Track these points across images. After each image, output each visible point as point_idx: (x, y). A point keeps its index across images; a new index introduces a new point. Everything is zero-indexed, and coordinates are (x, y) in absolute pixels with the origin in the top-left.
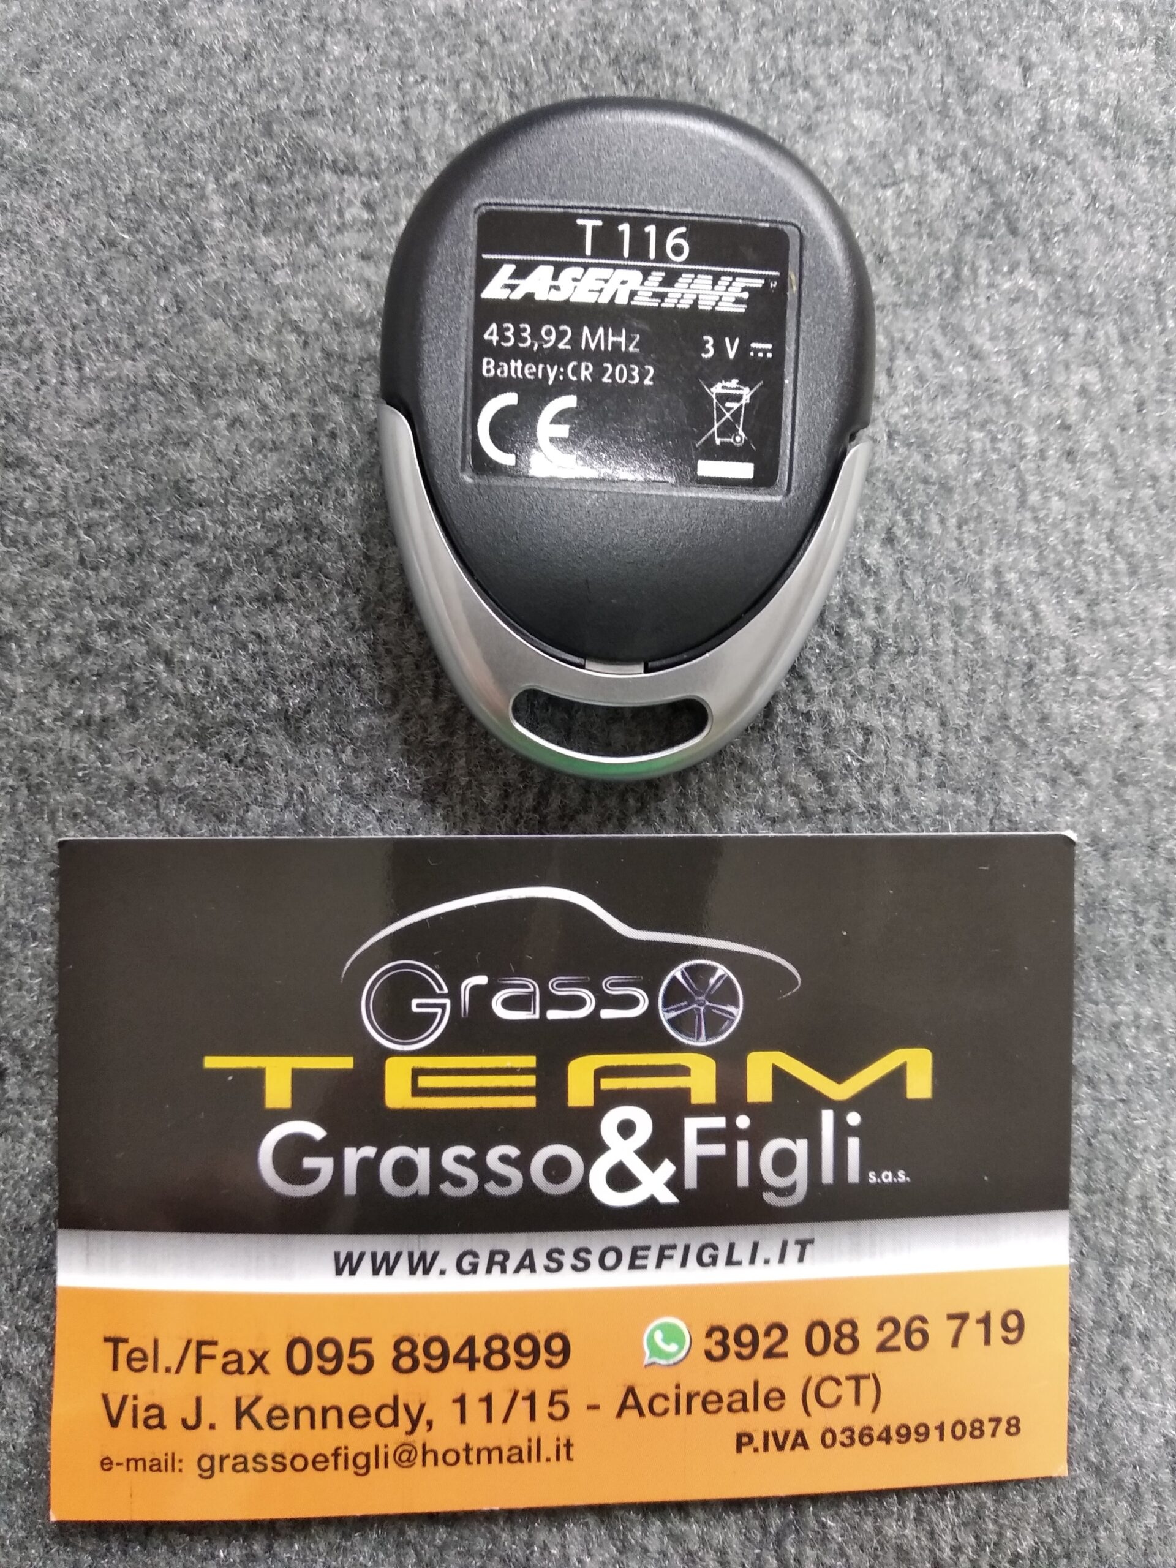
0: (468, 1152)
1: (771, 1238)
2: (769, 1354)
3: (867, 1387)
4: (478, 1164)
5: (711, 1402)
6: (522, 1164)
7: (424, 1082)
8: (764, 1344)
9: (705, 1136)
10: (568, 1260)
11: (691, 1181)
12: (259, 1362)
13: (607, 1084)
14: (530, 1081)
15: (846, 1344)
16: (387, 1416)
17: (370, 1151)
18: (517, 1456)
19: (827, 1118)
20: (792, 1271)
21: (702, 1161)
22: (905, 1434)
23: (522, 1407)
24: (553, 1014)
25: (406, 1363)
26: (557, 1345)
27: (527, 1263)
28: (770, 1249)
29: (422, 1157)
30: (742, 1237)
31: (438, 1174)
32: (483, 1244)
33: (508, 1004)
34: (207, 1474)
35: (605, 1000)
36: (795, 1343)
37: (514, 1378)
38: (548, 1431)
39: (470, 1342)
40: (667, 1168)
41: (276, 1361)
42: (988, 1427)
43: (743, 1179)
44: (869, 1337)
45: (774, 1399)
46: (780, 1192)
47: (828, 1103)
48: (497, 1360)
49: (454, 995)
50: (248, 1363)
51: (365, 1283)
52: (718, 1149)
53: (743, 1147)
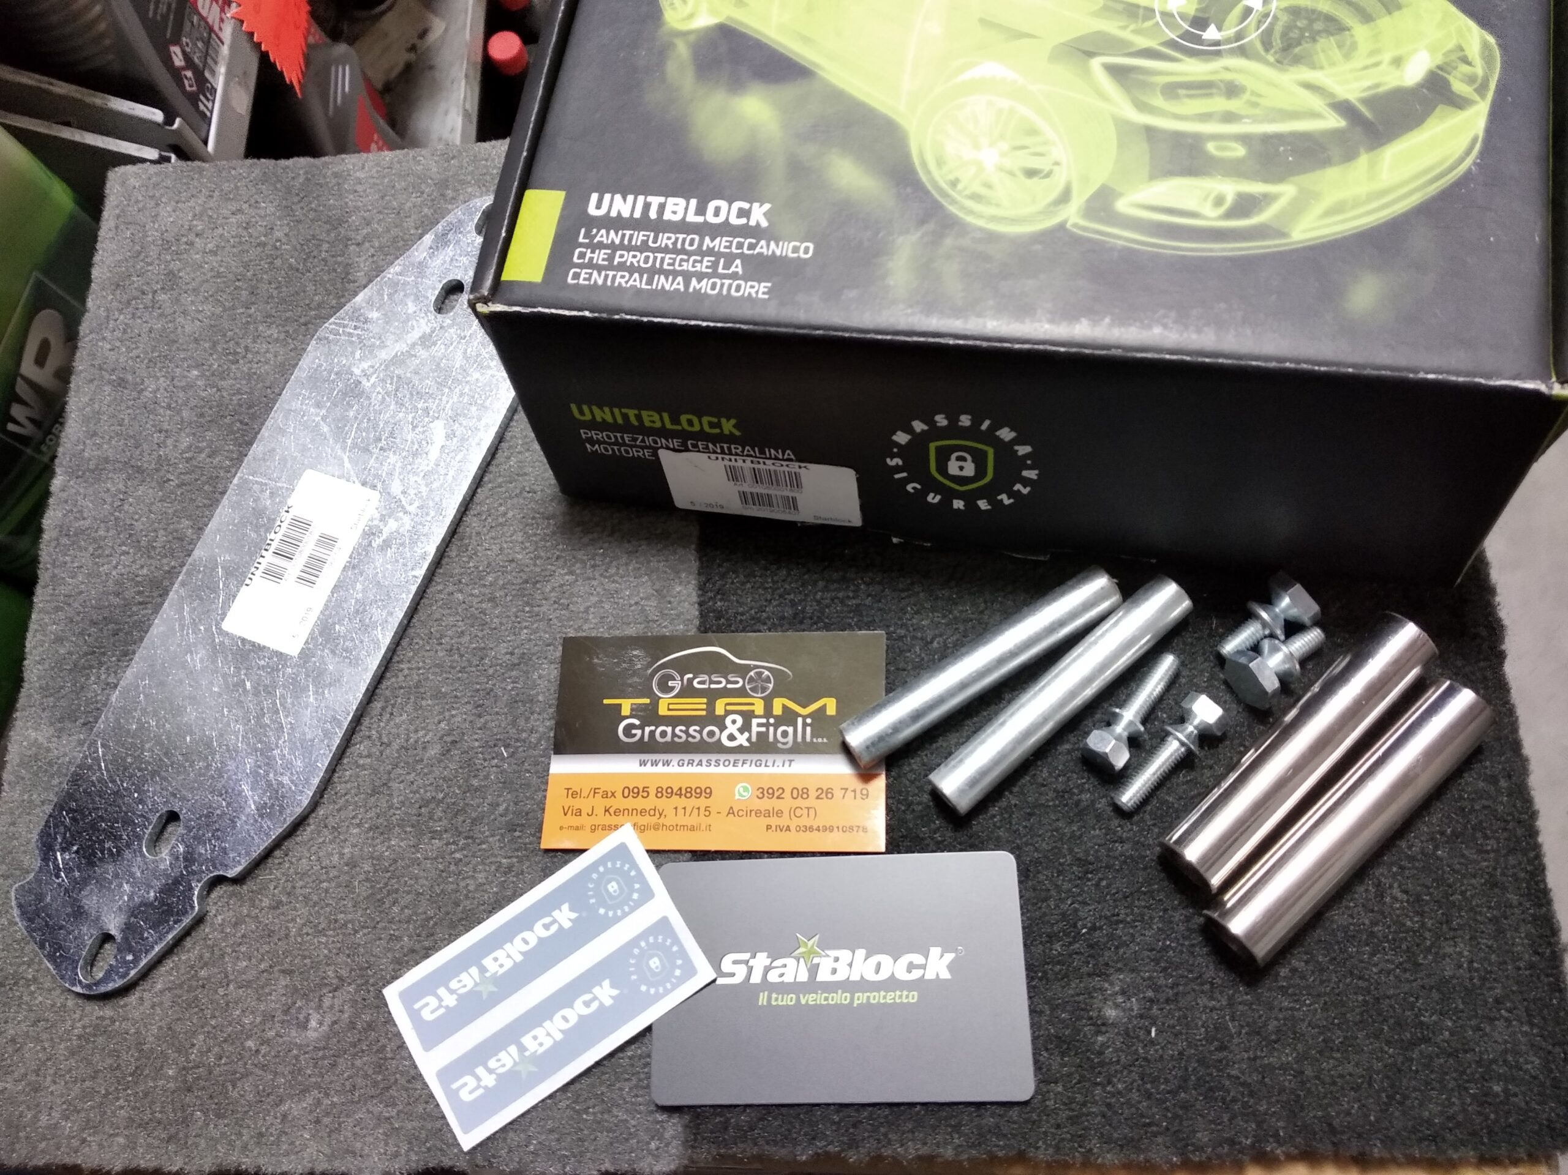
0: (683, 728)
1: (779, 759)
2: (778, 798)
3: (812, 812)
4: (686, 732)
5: (758, 813)
6: (700, 732)
7: (671, 707)
8: (776, 794)
9: (759, 725)
10: (713, 763)
11: (754, 739)
12: (613, 794)
13: (729, 708)
14: (704, 706)
15: (805, 796)
16: (652, 813)
17: (653, 728)
18: (692, 829)
19: (800, 720)
20: (786, 770)
21: (759, 733)
22: (825, 829)
23: (695, 811)
24: (713, 686)
25: (659, 795)
26: (708, 791)
27: (700, 763)
28: (779, 762)
29: (669, 729)
30: (770, 758)
31: (674, 735)
32: (687, 757)
33: (699, 683)
34: (593, 831)
35: (729, 682)
36: (787, 795)
37: (693, 802)
38: (704, 821)
39: (680, 789)
40: (746, 735)
41: (619, 794)
42: (855, 829)
43: (771, 739)
44: (813, 794)
45: (779, 814)
46: (784, 744)
47: (800, 716)
48: (688, 795)
49: (682, 680)
50: (610, 794)
51: (649, 769)
52: (763, 729)
53: (771, 729)
